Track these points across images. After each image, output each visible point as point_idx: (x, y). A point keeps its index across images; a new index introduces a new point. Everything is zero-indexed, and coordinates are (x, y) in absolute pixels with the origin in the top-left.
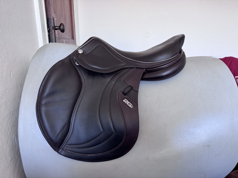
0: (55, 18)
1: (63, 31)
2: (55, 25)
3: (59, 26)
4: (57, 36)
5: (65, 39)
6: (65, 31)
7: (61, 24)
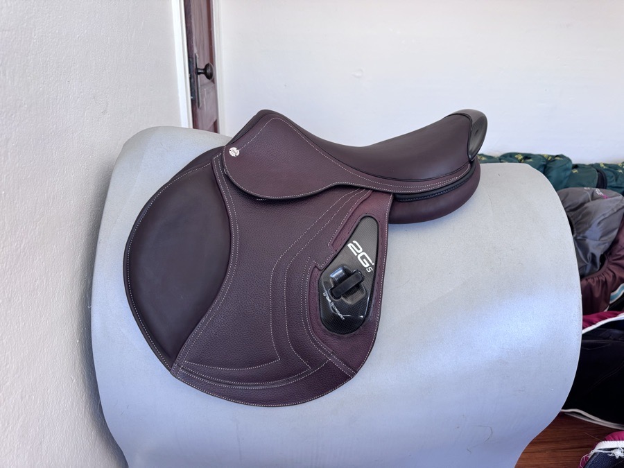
0: (197, 55)
1: (210, 76)
2: (198, 67)
7: (207, 66)
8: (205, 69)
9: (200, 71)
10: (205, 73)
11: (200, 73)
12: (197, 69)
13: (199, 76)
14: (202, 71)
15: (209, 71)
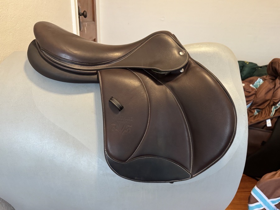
0: (80, 7)
1: (85, 17)
2: (80, 12)
3: (82, 12)
4: (81, 21)
5: (87, 22)
6: (87, 17)
7: (84, 11)
9: (81, 14)
11: (81, 15)
13: (80, 17)
15: (85, 14)
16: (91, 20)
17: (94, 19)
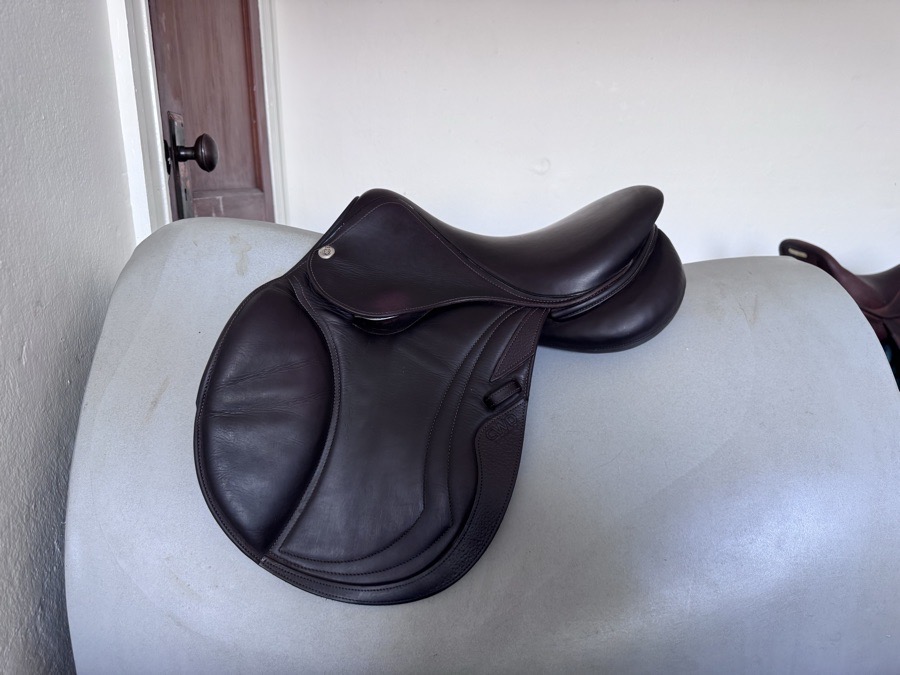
0: (176, 116)
2: (178, 144)
3: (192, 145)
4: (186, 184)
6: (218, 167)
8: (195, 149)
9: (183, 153)
10: (195, 157)
11: (184, 159)
12: (178, 149)
13: (181, 165)
14: (189, 153)
15: (203, 151)
16: (248, 183)
17: (259, 180)
